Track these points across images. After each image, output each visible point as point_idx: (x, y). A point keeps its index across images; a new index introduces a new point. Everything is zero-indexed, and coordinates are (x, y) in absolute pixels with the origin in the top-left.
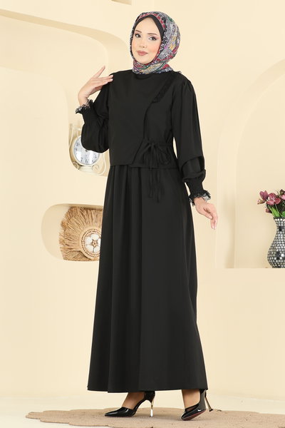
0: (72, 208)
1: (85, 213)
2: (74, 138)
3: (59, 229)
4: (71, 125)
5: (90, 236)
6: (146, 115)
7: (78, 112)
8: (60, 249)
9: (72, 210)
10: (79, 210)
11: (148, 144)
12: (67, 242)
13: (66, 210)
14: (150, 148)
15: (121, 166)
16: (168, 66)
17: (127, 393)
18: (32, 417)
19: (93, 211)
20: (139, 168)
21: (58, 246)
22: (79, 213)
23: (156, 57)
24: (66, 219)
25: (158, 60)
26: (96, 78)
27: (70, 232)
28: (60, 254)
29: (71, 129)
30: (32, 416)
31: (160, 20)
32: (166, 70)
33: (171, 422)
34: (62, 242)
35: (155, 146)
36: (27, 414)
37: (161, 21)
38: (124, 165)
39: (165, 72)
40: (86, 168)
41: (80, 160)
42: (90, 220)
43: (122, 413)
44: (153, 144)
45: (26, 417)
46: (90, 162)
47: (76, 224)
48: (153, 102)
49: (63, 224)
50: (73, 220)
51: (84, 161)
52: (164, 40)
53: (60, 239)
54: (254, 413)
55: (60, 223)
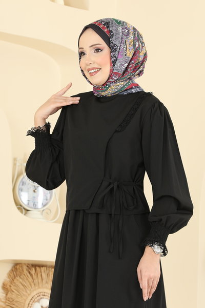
0: (16, 264)
1: (33, 271)
2: (19, 175)
4: (15, 159)
5: (38, 301)
6: (107, 147)
7: (30, 133)
9: (17, 267)
10: (25, 268)
11: (110, 184)
13: (8, 268)
14: (112, 189)
15: (77, 211)
16: (137, 85)
19: (43, 269)
20: (98, 214)
22: (25, 272)
23: (112, 70)
24: (8, 280)
25: (115, 73)
26: (59, 96)
27: (14, 296)
29: (15, 164)
31: (101, 26)
32: (134, 91)
35: (118, 187)
37: (103, 29)
38: (80, 210)
39: (132, 94)
40: (34, 213)
41: (26, 203)
42: (40, 280)
44: (116, 184)
46: (40, 205)
47: (21, 287)
48: (116, 131)
49: (4, 287)
50: (18, 280)
51: (31, 204)
52: (113, 48)
55: (1, 285)
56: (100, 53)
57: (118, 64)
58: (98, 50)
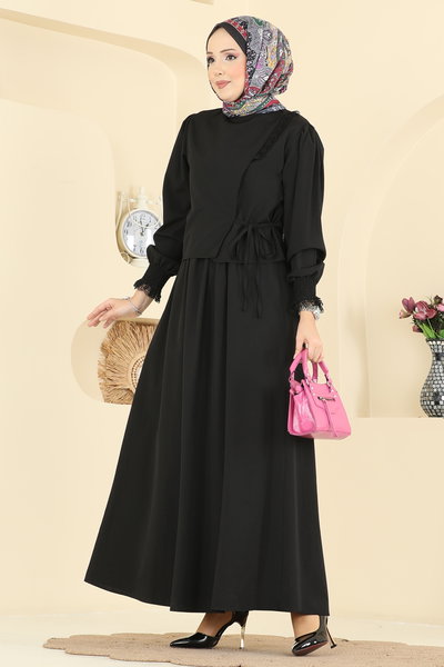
0: (118, 322)
1: (138, 331)
2: (124, 214)
3: (98, 356)
4: (119, 194)
8: (98, 386)
9: (119, 326)
10: (128, 326)
11: (243, 227)
12: (110, 374)
14: (246, 235)
15: (200, 260)
16: (277, 102)
17: (204, 614)
18: (53, 646)
19: (148, 328)
20: (227, 264)
21: (96, 382)
22: (128, 330)
24: (108, 340)
25: (252, 88)
27: (115, 359)
28: (100, 394)
29: (119, 200)
30: (53, 644)
31: (236, 27)
32: (274, 109)
33: (269, 657)
34: (102, 375)
35: (253, 230)
36: (45, 641)
37: (239, 30)
38: (203, 259)
39: (273, 112)
41: (132, 248)
42: (146, 342)
43: (195, 642)
44: (250, 227)
45: (45, 646)
47: (123, 348)
48: (254, 160)
49: (103, 348)
50: (120, 341)
51: (138, 250)
52: (249, 56)
53: (100, 370)
54: (399, 644)
55: (100, 345)
56: (234, 61)
57: (255, 76)
58: (230, 57)
